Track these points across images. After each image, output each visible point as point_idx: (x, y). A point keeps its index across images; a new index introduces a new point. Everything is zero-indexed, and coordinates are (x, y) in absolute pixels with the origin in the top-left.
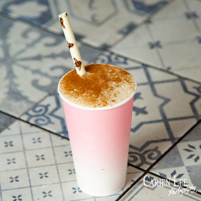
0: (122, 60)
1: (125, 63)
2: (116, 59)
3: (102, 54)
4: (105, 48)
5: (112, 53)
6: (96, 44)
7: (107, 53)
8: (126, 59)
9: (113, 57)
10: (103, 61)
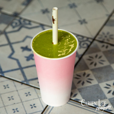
0: (27, 22)
1: (30, 24)
2: (24, 22)
3: (15, 19)
4: (16, 15)
5: (21, 18)
6: (10, 13)
7: (18, 18)
8: (30, 21)
9: (22, 21)
10: (16, 24)
